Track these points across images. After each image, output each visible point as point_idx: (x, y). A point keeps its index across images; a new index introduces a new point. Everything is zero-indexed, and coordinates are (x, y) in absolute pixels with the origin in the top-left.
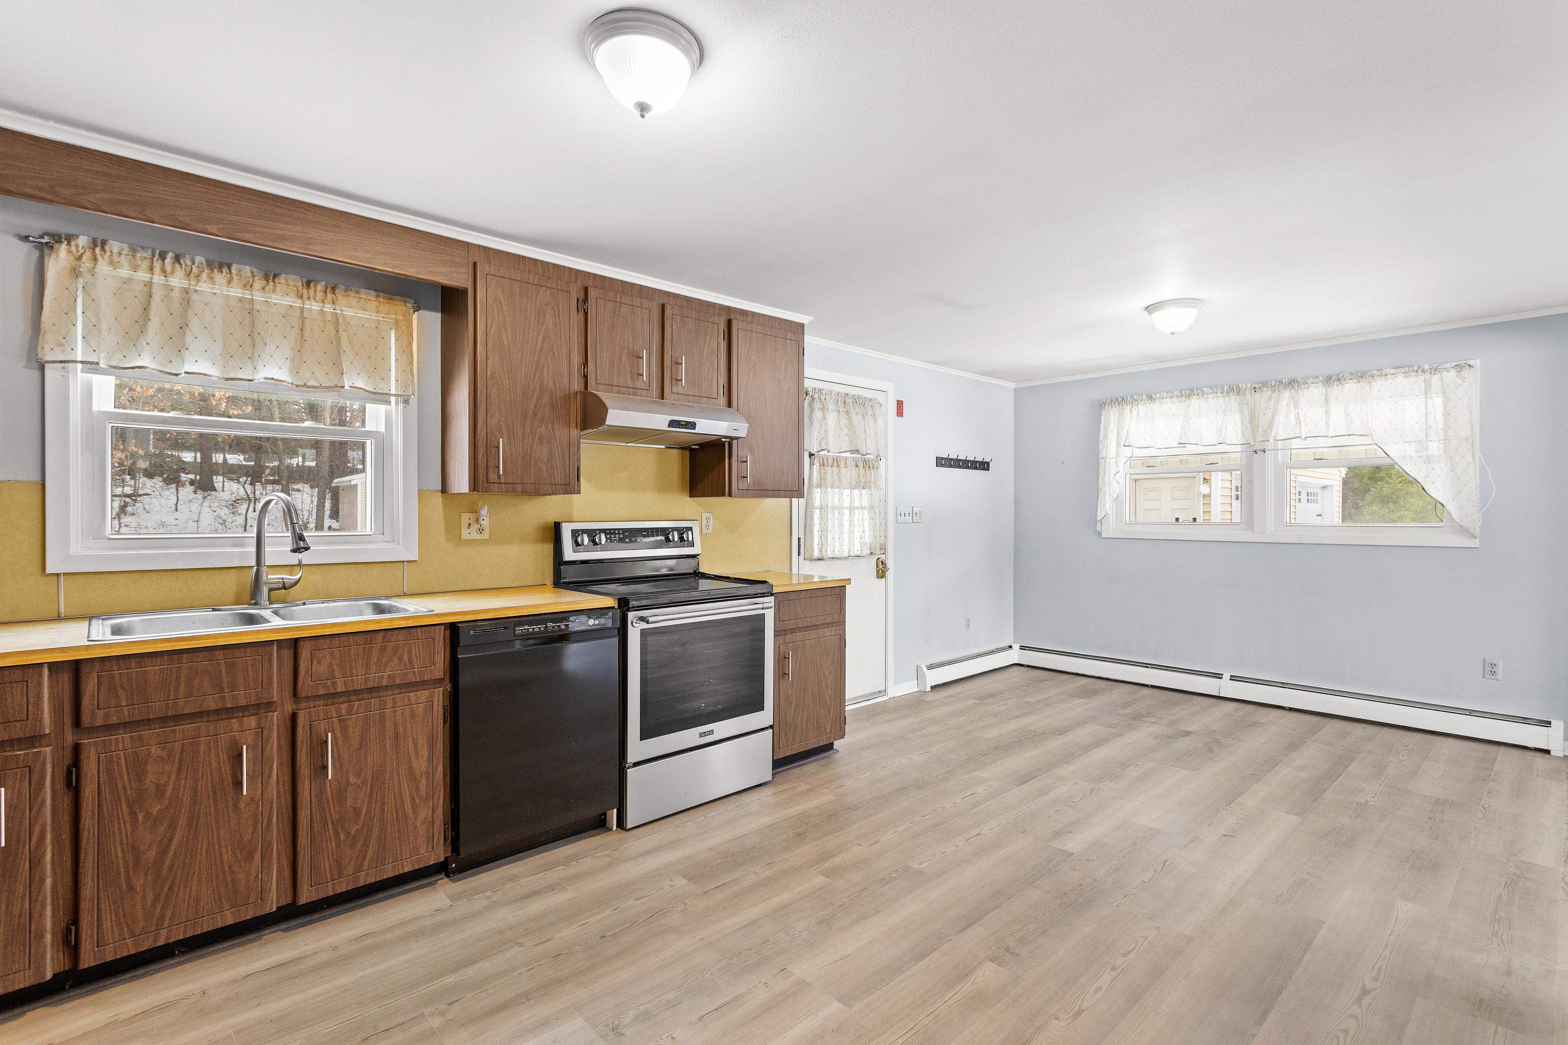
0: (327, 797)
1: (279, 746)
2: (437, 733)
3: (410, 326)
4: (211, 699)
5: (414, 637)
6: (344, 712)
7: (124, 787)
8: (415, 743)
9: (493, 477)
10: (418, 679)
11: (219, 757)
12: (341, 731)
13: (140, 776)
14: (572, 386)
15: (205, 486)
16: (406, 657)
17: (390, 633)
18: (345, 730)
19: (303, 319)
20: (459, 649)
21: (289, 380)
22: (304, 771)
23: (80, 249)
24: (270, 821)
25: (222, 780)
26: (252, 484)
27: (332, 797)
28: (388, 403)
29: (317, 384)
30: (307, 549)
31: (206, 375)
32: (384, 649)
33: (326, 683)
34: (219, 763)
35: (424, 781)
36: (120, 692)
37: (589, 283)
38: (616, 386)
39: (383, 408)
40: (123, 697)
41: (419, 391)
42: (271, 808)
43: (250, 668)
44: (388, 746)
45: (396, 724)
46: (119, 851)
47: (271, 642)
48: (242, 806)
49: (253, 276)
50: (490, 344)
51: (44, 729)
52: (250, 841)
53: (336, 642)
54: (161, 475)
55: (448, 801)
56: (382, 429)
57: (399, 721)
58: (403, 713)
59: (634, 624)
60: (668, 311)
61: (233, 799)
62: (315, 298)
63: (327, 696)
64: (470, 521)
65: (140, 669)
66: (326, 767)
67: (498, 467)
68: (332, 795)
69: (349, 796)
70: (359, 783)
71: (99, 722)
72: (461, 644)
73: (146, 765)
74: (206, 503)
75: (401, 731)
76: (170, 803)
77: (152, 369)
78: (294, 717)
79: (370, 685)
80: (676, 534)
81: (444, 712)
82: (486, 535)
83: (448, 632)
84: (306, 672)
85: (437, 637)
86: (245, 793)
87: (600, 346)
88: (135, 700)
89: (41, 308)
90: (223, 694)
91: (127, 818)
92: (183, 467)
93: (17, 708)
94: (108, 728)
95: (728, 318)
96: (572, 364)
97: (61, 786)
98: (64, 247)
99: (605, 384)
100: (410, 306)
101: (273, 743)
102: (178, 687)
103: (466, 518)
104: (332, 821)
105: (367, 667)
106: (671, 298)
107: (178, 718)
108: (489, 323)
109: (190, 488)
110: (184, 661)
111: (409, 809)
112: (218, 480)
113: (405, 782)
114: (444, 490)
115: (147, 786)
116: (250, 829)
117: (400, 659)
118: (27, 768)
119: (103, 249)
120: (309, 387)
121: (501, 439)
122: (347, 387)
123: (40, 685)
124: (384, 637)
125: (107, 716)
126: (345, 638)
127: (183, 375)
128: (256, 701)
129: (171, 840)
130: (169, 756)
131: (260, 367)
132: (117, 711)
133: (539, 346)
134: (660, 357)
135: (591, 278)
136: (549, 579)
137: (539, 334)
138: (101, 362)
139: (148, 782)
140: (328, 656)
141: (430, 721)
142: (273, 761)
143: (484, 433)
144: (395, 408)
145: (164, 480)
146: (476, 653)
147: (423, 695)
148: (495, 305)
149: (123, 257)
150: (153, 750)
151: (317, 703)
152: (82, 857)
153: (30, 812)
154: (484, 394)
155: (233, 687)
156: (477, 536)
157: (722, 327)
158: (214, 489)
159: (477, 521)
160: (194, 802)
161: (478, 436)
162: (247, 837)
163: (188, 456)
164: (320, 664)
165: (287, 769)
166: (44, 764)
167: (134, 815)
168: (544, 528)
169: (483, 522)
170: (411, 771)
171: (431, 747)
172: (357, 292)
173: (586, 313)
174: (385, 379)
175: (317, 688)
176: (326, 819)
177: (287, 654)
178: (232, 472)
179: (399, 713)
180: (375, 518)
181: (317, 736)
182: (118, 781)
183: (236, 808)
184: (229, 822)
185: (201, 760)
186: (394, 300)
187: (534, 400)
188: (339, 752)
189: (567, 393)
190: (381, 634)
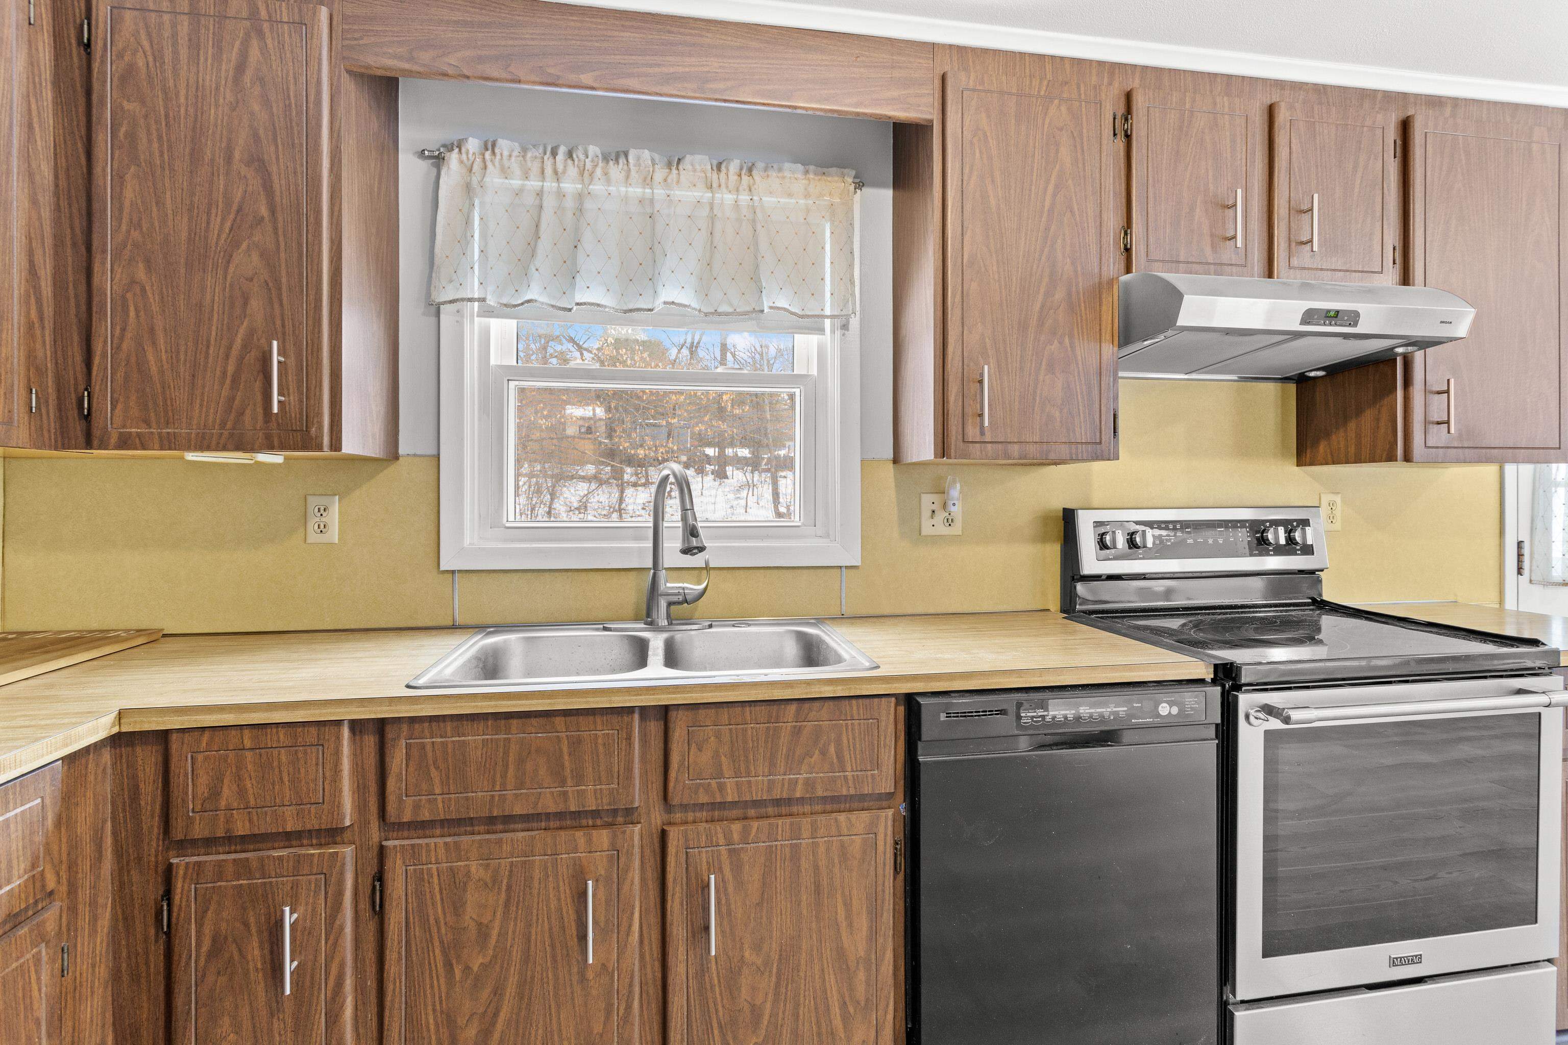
0: (711, 979)
1: (643, 880)
2: (884, 891)
3: (850, 210)
4: (548, 795)
5: (846, 715)
6: (736, 837)
7: (437, 921)
8: (848, 905)
9: (972, 432)
10: (852, 792)
11: (559, 891)
12: (732, 870)
13: (457, 907)
14: (1104, 268)
15: (721, 475)
16: (832, 749)
17: (807, 705)
18: (737, 868)
19: (712, 218)
20: (920, 745)
21: (695, 304)
22: (678, 931)
23: (470, 156)
24: (629, 1007)
25: (563, 928)
26: (752, 472)
27: (719, 982)
28: (821, 330)
29: (731, 310)
30: (701, 549)
31: (598, 305)
32: (797, 732)
33: (709, 784)
34: (559, 900)
35: (861, 975)
36: (434, 773)
37: (1135, 83)
38: (1184, 262)
39: (814, 339)
40: (437, 781)
41: (863, 310)
42: (631, 985)
43: (601, 749)
44: (804, 904)
45: (816, 868)
46: (431, 1021)
47: (630, 710)
48: (590, 975)
49: (653, 165)
50: (968, 207)
51: (343, 819)
52: (601, 1036)
53: (725, 714)
54: (694, 467)
55: (901, 1014)
56: (814, 371)
57: (822, 863)
58: (828, 850)
59: (1252, 719)
60: (1282, 116)
61: (578, 961)
62: (727, 187)
63: (713, 806)
64: (934, 507)
65: (457, 739)
66: (707, 928)
67: (981, 415)
68: (718, 976)
69: (745, 981)
70: (759, 962)
71: (407, 817)
72: (924, 737)
73: (465, 890)
74: (720, 490)
75: (825, 882)
76: (495, 957)
77: (542, 303)
78: (663, 835)
79: (777, 794)
80: (1281, 530)
81: (895, 855)
82: (956, 529)
83: (901, 709)
84: (681, 764)
85: (884, 718)
86: (590, 961)
87: (1155, 194)
88: (452, 788)
89: (434, 239)
90: (565, 789)
91: (441, 971)
92: (709, 460)
93: (312, 785)
94: (421, 827)
95: (1402, 115)
96: (1104, 230)
97: (365, 905)
98: (454, 155)
99: (1163, 261)
100: (850, 180)
101: (633, 878)
102: (506, 772)
103: (928, 501)
104: (719, 1023)
105: (772, 764)
106: (1287, 92)
107: (508, 820)
108: (966, 171)
109: (711, 477)
110: (514, 729)
111: (838, 1022)
112: (729, 470)
113: (831, 972)
114: (896, 460)
115: (466, 925)
116: (601, 1016)
117: (824, 753)
118: (323, 876)
119: (493, 153)
120: (720, 314)
121: (986, 367)
122: (766, 310)
123: (337, 753)
124: (798, 711)
125: (417, 807)
126: (738, 710)
127: (575, 308)
128: (610, 804)
129: (496, 1015)
130: (494, 881)
131: (660, 288)
132: (429, 801)
133: (1047, 203)
134: (1266, 203)
135: (1137, 75)
136: (1054, 602)
137: (1048, 182)
138: (489, 297)
139: (467, 918)
140: (712, 738)
141: (872, 869)
142: (633, 907)
143: (958, 358)
144: (829, 338)
145: (696, 470)
146: (949, 755)
147: (861, 820)
148: (975, 140)
149: (513, 159)
150: (473, 869)
151: (698, 815)
152: (386, 1022)
153: (326, 943)
154: (959, 292)
155: (579, 779)
156: (942, 530)
157: (1392, 134)
158: (726, 477)
159: (944, 506)
160: (526, 958)
161: (949, 366)
162: (598, 1028)
163: (710, 451)
164: (700, 750)
165: (654, 919)
166: (342, 873)
167: (449, 966)
168: (1046, 519)
169: (953, 509)
170: (841, 953)
171: (874, 915)
172: (780, 170)
173: (1128, 137)
174: (816, 294)
175: (696, 793)
176: (710, 1017)
177: (654, 727)
178: (740, 463)
179: (822, 849)
180: (805, 502)
181: (697, 874)
182: (431, 912)
183: (583, 979)
184: (573, 999)
185: (535, 892)
186: (829, 175)
187: (1040, 297)
188: (728, 905)
189: (1097, 280)
190: (793, 707)
